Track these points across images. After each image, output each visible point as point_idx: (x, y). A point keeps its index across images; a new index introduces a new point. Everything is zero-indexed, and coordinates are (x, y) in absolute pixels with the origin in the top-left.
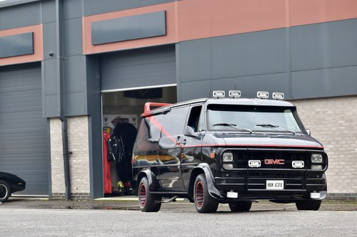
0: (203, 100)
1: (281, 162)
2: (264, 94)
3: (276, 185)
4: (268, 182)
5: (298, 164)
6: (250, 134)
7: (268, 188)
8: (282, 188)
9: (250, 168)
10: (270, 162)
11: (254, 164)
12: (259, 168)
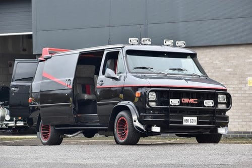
0: (121, 46)
1: (195, 101)
2: (170, 42)
3: (190, 121)
4: (185, 118)
5: (209, 103)
6: (165, 77)
7: (185, 124)
8: (195, 124)
9: (171, 105)
10: (186, 100)
11: (174, 102)
12: (178, 106)
